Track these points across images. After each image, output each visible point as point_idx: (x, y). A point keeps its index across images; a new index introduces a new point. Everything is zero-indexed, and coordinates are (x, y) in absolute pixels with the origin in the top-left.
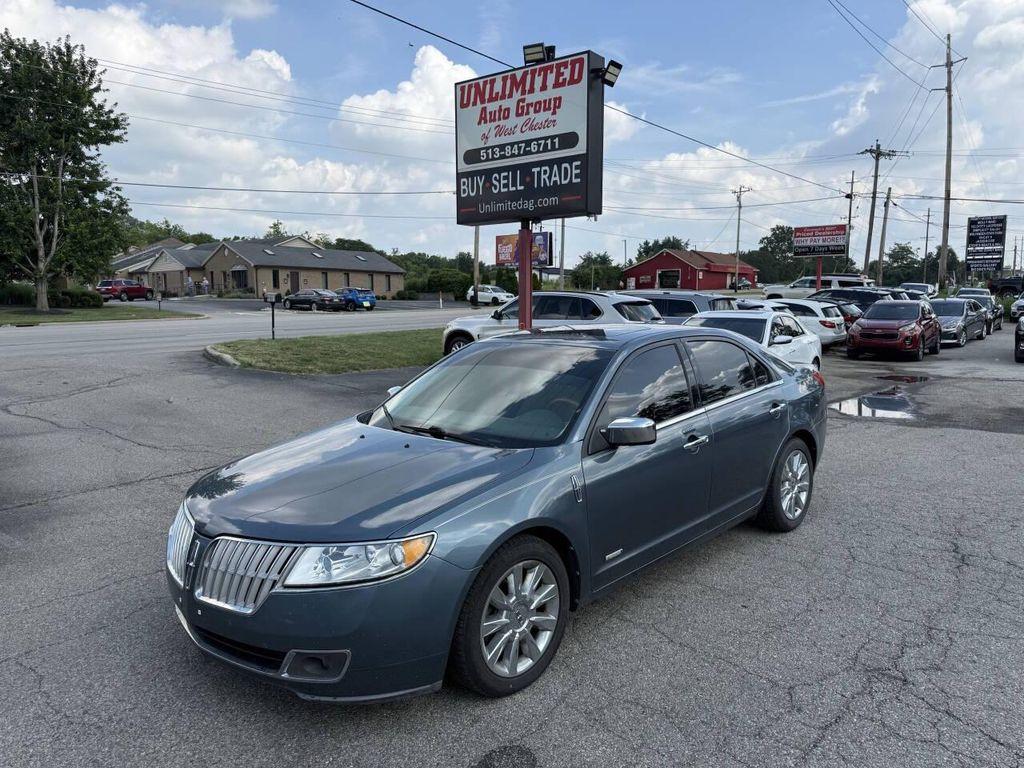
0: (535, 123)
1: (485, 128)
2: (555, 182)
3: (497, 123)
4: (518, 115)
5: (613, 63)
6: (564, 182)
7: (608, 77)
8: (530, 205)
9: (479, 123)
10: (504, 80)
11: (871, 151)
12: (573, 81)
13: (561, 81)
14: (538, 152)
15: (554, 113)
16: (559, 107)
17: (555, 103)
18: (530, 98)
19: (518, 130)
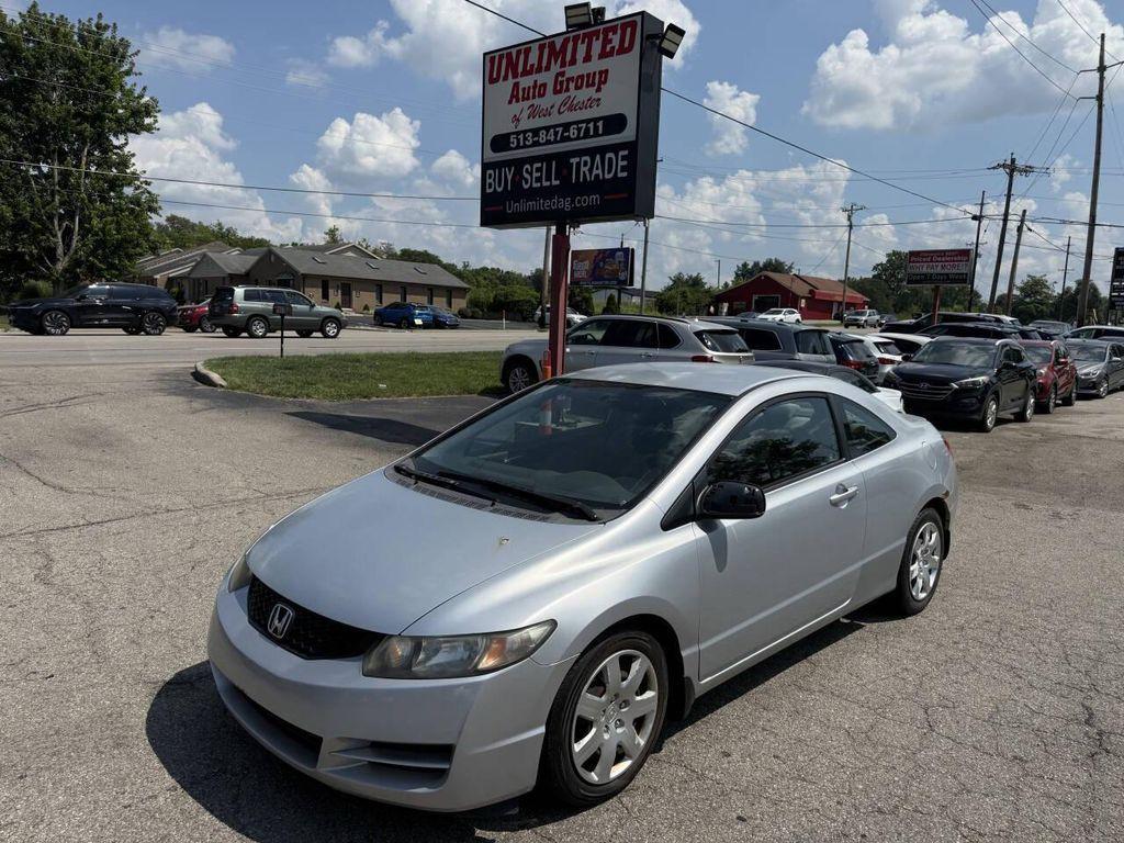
0: (575, 102)
1: (516, 107)
2: (597, 176)
3: (531, 102)
4: (556, 92)
5: (672, 27)
6: (607, 176)
7: (666, 44)
8: (565, 204)
9: (510, 102)
10: (542, 48)
11: (1004, 166)
12: (622, 50)
13: (608, 49)
14: (578, 138)
15: (599, 90)
16: (605, 82)
17: (601, 77)
18: (571, 72)
19: (555, 109)
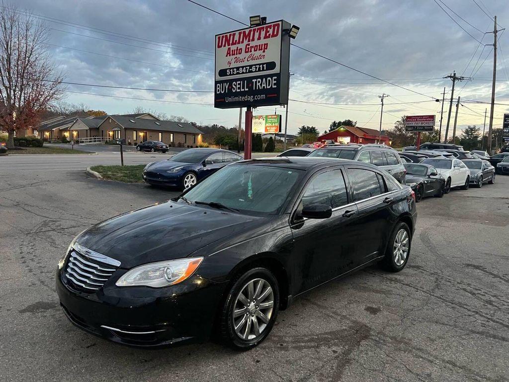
0: (254, 56)
1: (229, 58)
2: (264, 87)
3: (235, 56)
4: (246, 52)
5: (294, 26)
6: (268, 87)
7: (292, 33)
8: (251, 99)
9: (227, 56)
10: (240, 34)
11: (451, 77)
12: (274, 36)
13: (268, 35)
14: (256, 71)
15: (264, 52)
16: (266, 49)
17: (264, 47)
18: (252, 44)
19: (246, 59)
